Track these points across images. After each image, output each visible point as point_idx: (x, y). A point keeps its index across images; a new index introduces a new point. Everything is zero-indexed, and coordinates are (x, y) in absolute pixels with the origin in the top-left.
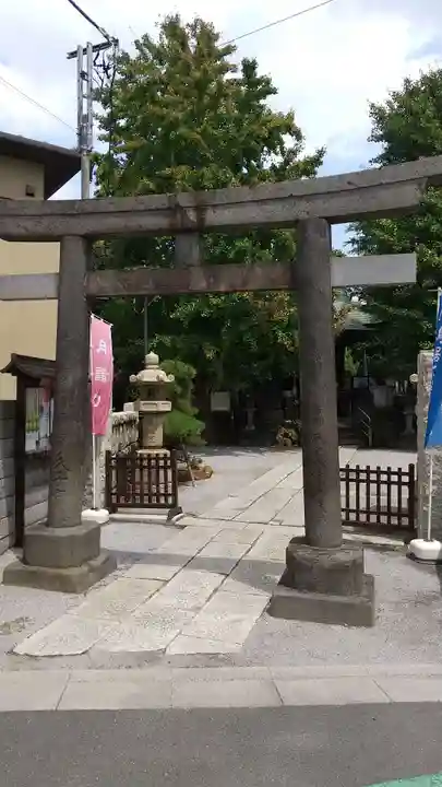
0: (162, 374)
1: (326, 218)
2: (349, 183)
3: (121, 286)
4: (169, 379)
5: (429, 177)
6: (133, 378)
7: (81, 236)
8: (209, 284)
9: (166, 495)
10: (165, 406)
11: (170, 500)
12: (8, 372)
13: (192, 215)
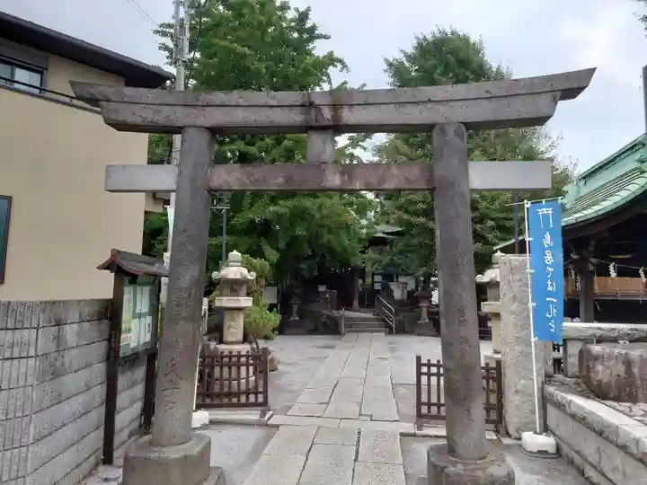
0: (245, 271)
1: (465, 124)
2: (487, 92)
3: (248, 182)
4: (252, 276)
5: (563, 90)
6: (215, 275)
7: (207, 128)
8: (343, 182)
9: (256, 393)
10: (246, 302)
11: (261, 399)
12: (107, 268)
13: (327, 113)
